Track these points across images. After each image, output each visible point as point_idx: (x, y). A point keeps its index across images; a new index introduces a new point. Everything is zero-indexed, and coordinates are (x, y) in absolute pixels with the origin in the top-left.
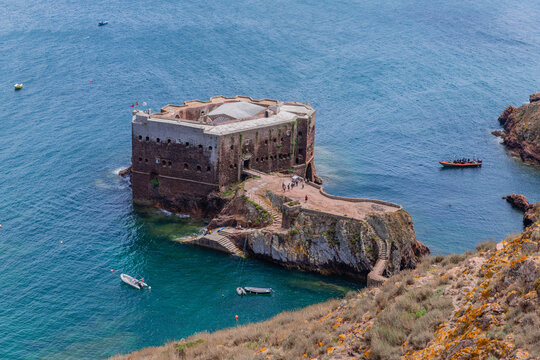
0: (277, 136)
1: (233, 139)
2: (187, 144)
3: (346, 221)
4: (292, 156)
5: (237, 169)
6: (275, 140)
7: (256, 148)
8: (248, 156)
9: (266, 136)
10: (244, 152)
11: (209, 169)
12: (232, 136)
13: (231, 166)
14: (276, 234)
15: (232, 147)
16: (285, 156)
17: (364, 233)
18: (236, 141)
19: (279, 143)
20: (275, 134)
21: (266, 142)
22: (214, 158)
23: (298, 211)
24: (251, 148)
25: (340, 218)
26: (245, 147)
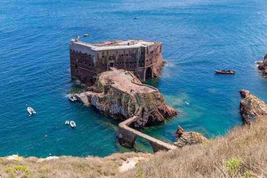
0: (128, 54)
1: (103, 53)
2: (86, 54)
3: (125, 94)
4: (138, 63)
5: (106, 67)
6: (127, 55)
7: (117, 58)
8: (113, 61)
9: (122, 53)
10: (110, 59)
11: (93, 65)
12: (103, 52)
13: (103, 65)
14: (98, 97)
15: (103, 56)
16: (133, 63)
17: (130, 102)
18: (105, 54)
19: (129, 57)
20: (127, 52)
21: (122, 55)
22: (95, 61)
23: (109, 87)
24: (114, 58)
25: (124, 92)
26: (111, 57)
